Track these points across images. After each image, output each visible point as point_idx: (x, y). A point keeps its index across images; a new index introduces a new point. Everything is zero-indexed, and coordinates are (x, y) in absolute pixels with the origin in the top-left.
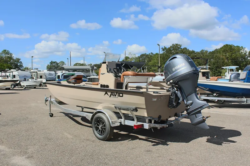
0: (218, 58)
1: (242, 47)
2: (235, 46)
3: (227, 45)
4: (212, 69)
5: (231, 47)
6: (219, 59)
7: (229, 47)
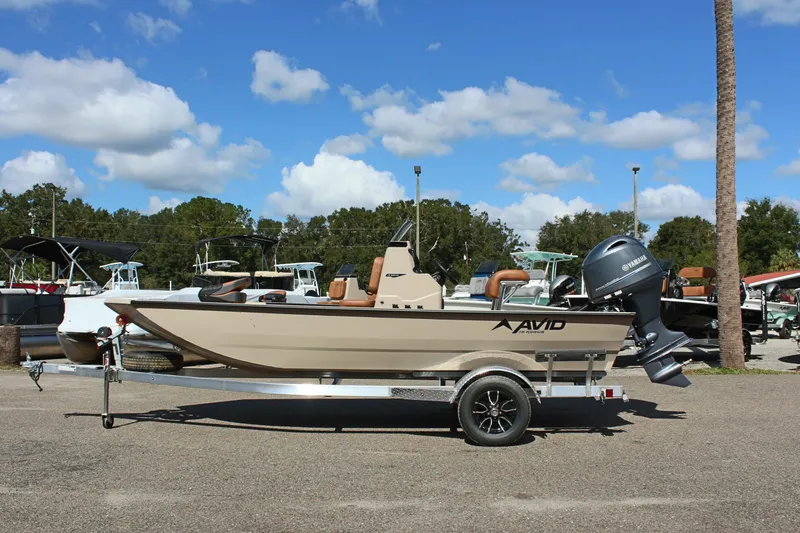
0: (176, 236)
1: (240, 207)
2: (223, 202)
3: (201, 199)
4: (159, 269)
5: (211, 204)
6: (180, 241)
7: (208, 205)
